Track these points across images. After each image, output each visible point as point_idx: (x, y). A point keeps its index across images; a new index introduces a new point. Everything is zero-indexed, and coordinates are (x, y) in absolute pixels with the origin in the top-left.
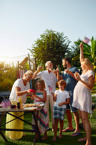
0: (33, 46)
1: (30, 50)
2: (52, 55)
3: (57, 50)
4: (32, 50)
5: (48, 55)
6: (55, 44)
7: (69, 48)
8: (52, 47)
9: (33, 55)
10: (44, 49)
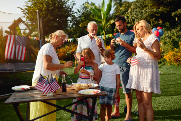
0: (25, 4)
1: (22, 9)
2: (52, 18)
3: (59, 13)
4: (24, 10)
5: (47, 18)
6: (56, 4)
7: (72, 12)
8: (52, 8)
9: (26, 16)
10: (42, 9)
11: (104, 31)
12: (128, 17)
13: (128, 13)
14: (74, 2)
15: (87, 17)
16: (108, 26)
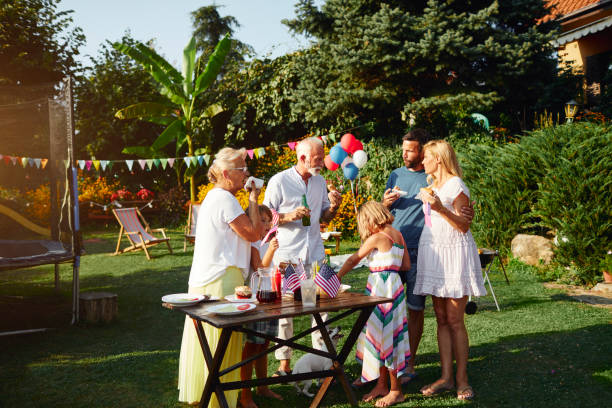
7: (76, 65)
11: (188, 138)
12: (269, 101)
13: (269, 87)
14: (80, 33)
15: (128, 87)
16: (204, 121)
